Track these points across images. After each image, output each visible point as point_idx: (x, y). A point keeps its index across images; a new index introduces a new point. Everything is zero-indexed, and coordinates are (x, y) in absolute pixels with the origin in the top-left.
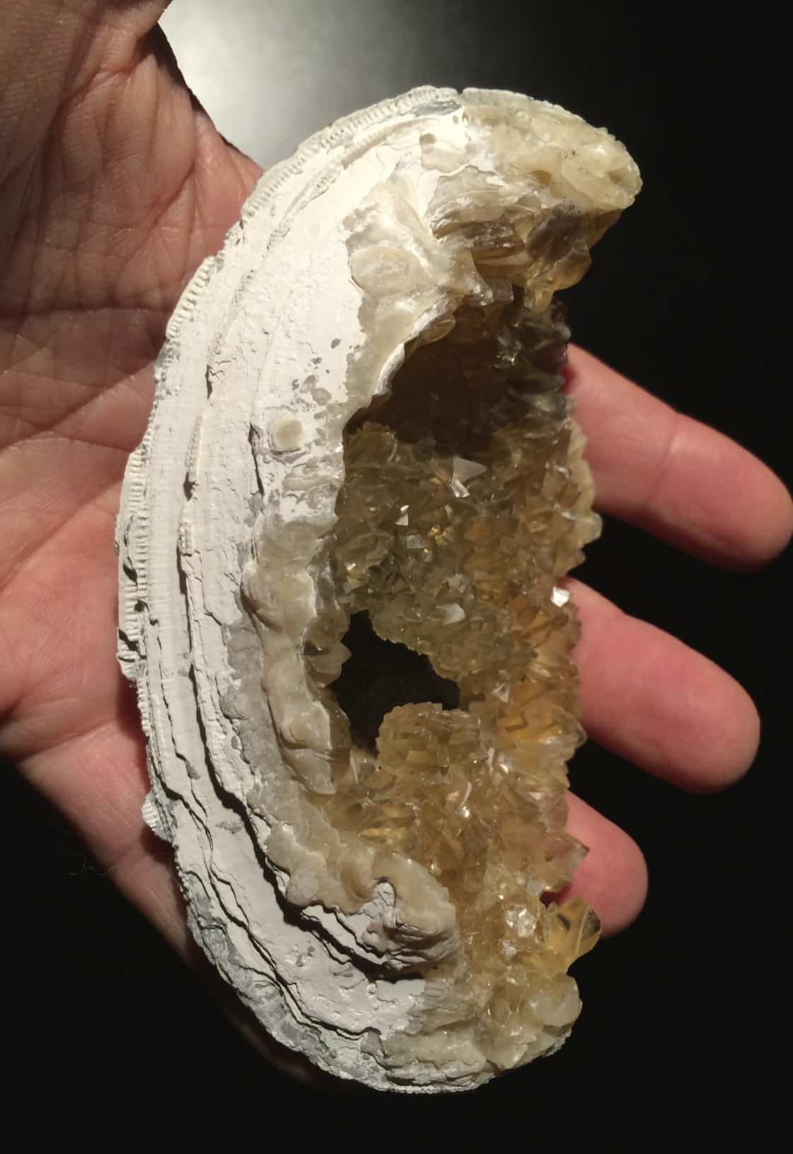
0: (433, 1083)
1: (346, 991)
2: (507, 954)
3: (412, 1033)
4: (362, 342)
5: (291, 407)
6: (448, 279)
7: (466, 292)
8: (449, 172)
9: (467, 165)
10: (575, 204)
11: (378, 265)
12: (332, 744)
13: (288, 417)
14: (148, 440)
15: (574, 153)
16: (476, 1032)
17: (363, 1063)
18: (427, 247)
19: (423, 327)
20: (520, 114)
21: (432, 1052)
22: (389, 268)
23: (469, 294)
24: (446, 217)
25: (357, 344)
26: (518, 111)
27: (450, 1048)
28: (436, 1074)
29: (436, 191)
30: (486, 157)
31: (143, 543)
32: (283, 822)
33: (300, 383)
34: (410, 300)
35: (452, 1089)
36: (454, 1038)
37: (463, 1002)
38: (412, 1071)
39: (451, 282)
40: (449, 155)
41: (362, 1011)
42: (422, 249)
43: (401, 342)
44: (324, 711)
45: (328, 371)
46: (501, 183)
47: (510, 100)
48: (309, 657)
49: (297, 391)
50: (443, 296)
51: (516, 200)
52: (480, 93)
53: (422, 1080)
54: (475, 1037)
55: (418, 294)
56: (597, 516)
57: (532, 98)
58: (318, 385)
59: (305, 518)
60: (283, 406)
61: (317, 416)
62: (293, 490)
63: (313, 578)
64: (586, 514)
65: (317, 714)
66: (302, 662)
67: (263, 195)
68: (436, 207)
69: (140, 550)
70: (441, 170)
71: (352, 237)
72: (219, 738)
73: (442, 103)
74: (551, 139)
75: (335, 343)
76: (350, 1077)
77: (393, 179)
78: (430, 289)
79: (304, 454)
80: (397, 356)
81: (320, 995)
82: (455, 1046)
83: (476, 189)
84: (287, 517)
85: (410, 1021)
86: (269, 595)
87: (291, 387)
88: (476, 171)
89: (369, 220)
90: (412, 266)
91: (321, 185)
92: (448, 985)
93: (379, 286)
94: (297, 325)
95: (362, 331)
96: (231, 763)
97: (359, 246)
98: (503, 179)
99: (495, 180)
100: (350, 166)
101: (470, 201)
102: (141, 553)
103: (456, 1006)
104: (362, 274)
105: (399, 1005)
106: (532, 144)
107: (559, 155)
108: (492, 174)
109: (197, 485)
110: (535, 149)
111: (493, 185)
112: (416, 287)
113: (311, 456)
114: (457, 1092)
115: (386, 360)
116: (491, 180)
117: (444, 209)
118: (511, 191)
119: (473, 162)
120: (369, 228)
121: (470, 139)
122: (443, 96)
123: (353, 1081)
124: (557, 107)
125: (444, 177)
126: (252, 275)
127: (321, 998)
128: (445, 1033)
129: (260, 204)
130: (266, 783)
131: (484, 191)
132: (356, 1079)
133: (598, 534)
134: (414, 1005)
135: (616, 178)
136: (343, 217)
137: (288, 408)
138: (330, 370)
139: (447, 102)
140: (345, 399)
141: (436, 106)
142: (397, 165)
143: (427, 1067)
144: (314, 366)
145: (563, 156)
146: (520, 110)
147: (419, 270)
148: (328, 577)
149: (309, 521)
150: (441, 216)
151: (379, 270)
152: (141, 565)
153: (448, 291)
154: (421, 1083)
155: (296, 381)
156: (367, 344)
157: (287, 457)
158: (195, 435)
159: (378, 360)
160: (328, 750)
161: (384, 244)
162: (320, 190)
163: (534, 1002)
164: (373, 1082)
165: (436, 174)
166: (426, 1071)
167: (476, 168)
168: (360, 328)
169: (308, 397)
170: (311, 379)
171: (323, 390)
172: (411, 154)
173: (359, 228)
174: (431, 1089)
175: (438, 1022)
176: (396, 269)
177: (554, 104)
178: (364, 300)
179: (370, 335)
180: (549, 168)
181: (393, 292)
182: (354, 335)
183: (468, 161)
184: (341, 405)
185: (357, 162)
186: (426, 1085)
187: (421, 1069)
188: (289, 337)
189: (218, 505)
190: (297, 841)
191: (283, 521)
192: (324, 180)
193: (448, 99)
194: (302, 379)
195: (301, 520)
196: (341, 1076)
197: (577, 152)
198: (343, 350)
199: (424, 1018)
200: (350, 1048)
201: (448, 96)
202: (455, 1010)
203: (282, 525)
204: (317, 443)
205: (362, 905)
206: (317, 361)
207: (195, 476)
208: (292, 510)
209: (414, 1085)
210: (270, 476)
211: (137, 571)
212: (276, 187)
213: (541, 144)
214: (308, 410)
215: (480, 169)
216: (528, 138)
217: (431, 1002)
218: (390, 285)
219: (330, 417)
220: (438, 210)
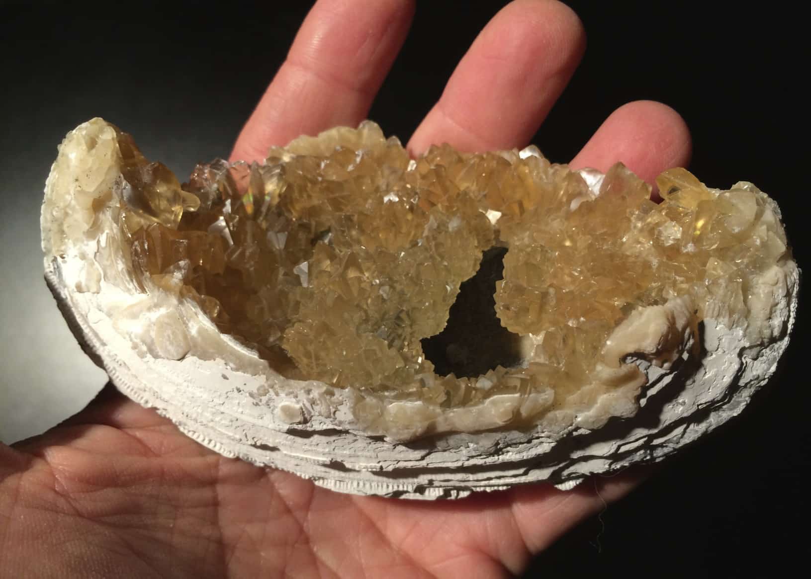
0: (788, 305)
1: (707, 373)
2: (692, 250)
3: (746, 325)
4: (223, 362)
5: (272, 408)
6: (173, 297)
7: (181, 284)
8: (100, 274)
9: (94, 261)
10: (114, 180)
11: (168, 343)
12: (516, 393)
13: (278, 411)
14: (305, 476)
15: (77, 180)
16: (752, 273)
17: (766, 356)
18: (152, 304)
19: (207, 319)
20: (54, 213)
21: (764, 309)
22: (169, 336)
23: (182, 282)
24: (132, 281)
25: (224, 364)
26: (53, 216)
27: (762, 296)
28: (783, 303)
29: (115, 285)
30: (87, 245)
31: (375, 485)
32: (574, 420)
33: (255, 401)
34: (190, 325)
35: (796, 289)
36: (756, 291)
37: (726, 287)
38: (777, 322)
39: (174, 295)
40: (89, 273)
41: (725, 360)
42: (154, 309)
43: (220, 336)
44: (491, 398)
45: (245, 384)
46: (104, 235)
47: (45, 218)
48: (452, 404)
49: (260, 404)
50: (185, 302)
51: (115, 225)
52: (44, 240)
53: (786, 313)
54: (756, 274)
55: (185, 318)
56: (361, 126)
57: (43, 201)
58: (255, 391)
59: (350, 408)
60: (272, 413)
61: (277, 394)
62: (330, 414)
63: (394, 402)
64: (360, 135)
65: (494, 403)
66: (455, 410)
67: (133, 393)
68: (126, 287)
69: (380, 488)
70: (99, 281)
71: (151, 353)
72: (511, 456)
73: (54, 268)
74: (69, 194)
75: (225, 377)
76: (775, 365)
77: (110, 315)
78: (181, 310)
79: (304, 405)
80: (230, 340)
81: (709, 389)
82: (761, 291)
83: (110, 255)
84: (350, 417)
85: (737, 327)
86: (406, 431)
87: (258, 406)
88: (98, 254)
89: (138, 341)
90: (166, 320)
91: (119, 363)
92: (712, 301)
93: (182, 345)
94: (215, 397)
95: (215, 360)
96: (530, 449)
97: (157, 351)
98: (102, 234)
99: (103, 239)
100: (104, 341)
101: (120, 260)
102: (382, 486)
103: (729, 293)
104: (175, 354)
105: (723, 336)
106: (73, 209)
107: (79, 192)
108: (98, 242)
109: (332, 459)
110: (77, 207)
111: (106, 242)
112: (180, 320)
113: (305, 400)
114: (799, 285)
115: (232, 348)
116: (103, 243)
117: (127, 280)
118: (109, 229)
119: (91, 256)
120: (144, 342)
121: (76, 256)
122: (49, 267)
123: (779, 362)
124: (47, 182)
125: (104, 278)
126: (185, 414)
127: (711, 388)
128: (750, 297)
129: (138, 396)
130: (544, 430)
131: (112, 249)
132: (778, 360)
133: (376, 125)
134: (724, 325)
135: (92, 144)
136: (138, 358)
137: (273, 410)
138: (244, 383)
139: (53, 265)
140: (264, 377)
141: (57, 273)
142: (100, 310)
143: (775, 312)
144: (242, 392)
145: (79, 189)
146: (52, 213)
147: (169, 316)
148: (393, 394)
149: (352, 405)
150: (131, 284)
151: (172, 343)
152: (390, 487)
153: (181, 297)
154: (788, 314)
155: (253, 403)
156: (223, 359)
157: (308, 414)
158: (298, 458)
159: (233, 353)
160: (521, 396)
161: (153, 334)
162: (123, 364)
163: (734, 230)
164: (781, 348)
165: (102, 283)
166: (778, 312)
167: (96, 253)
168: (212, 361)
169: (264, 399)
170: (251, 395)
171: (258, 389)
172: (91, 300)
173: (144, 348)
174: (793, 306)
175: (741, 305)
176: (169, 332)
177: (45, 185)
178: (193, 355)
179: (217, 356)
180: (89, 201)
181: (185, 337)
182: (217, 366)
183: (91, 259)
184: (267, 379)
185: (102, 337)
186: (789, 311)
187: (776, 316)
188: (224, 403)
189: (344, 449)
190: (589, 411)
191: (352, 419)
192: (116, 360)
193: (51, 264)
194: (251, 400)
195: (352, 410)
196: (773, 372)
197: (75, 178)
198: (229, 373)
199: (736, 316)
200: (753, 365)
201: (49, 265)
202: (732, 293)
203: (355, 420)
204: (296, 397)
205: (641, 372)
206: (239, 391)
207: (326, 461)
208: (345, 414)
209: (788, 321)
210: (322, 424)
211: (395, 490)
212: (126, 384)
213: (73, 202)
214: (274, 400)
215: (96, 251)
216: (70, 212)
217: (724, 312)
218: (180, 337)
219: (276, 387)
220: (128, 286)
